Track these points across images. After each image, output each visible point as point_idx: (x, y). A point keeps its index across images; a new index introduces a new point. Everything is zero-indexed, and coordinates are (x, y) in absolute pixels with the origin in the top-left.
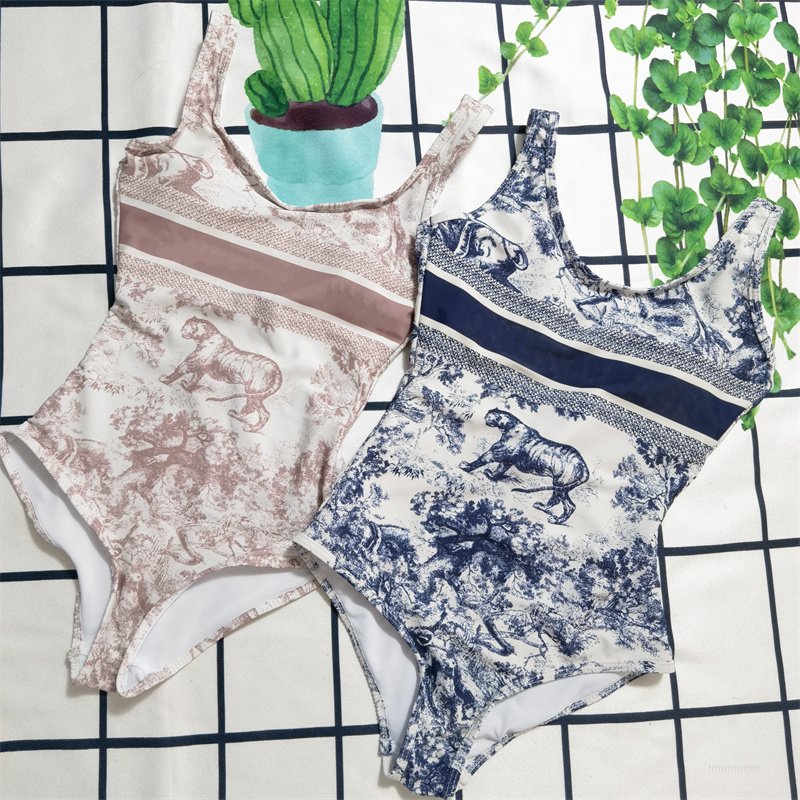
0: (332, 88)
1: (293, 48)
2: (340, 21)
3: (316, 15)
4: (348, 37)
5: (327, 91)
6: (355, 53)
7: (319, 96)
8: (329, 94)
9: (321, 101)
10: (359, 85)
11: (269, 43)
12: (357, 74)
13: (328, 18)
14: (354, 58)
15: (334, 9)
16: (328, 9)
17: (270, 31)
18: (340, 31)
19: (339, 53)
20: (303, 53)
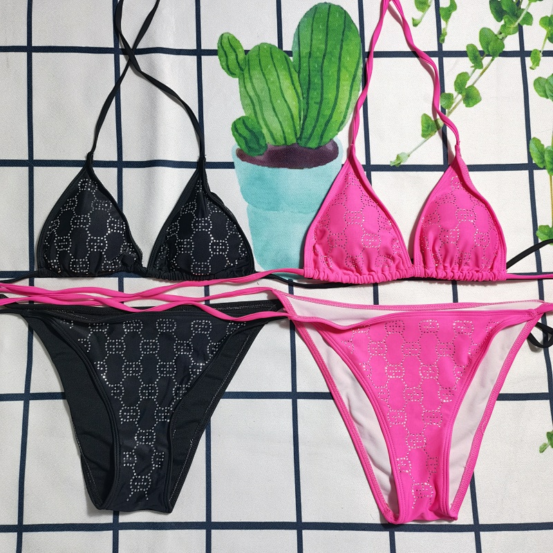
0: (302, 133)
1: (271, 98)
2: (309, 75)
3: (289, 69)
4: (315, 90)
5: (298, 136)
6: (321, 103)
7: (292, 139)
8: (300, 138)
9: (293, 144)
10: (324, 131)
11: (252, 94)
12: (322, 121)
13: (299, 73)
14: (320, 108)
15: (304, 65)
16: (300, 64)
17: (252, 83)
18: (309, 84)
19: (308, 103)
20: (279, 103)
